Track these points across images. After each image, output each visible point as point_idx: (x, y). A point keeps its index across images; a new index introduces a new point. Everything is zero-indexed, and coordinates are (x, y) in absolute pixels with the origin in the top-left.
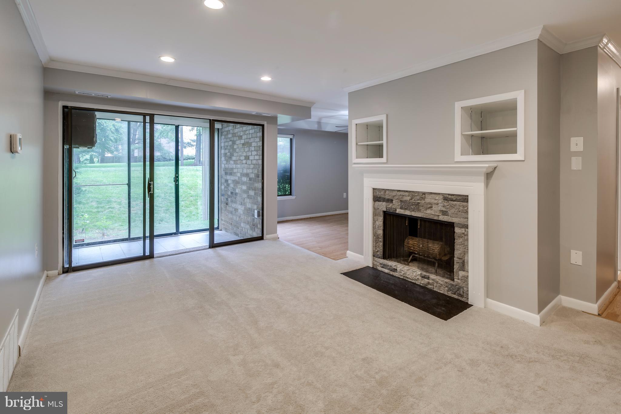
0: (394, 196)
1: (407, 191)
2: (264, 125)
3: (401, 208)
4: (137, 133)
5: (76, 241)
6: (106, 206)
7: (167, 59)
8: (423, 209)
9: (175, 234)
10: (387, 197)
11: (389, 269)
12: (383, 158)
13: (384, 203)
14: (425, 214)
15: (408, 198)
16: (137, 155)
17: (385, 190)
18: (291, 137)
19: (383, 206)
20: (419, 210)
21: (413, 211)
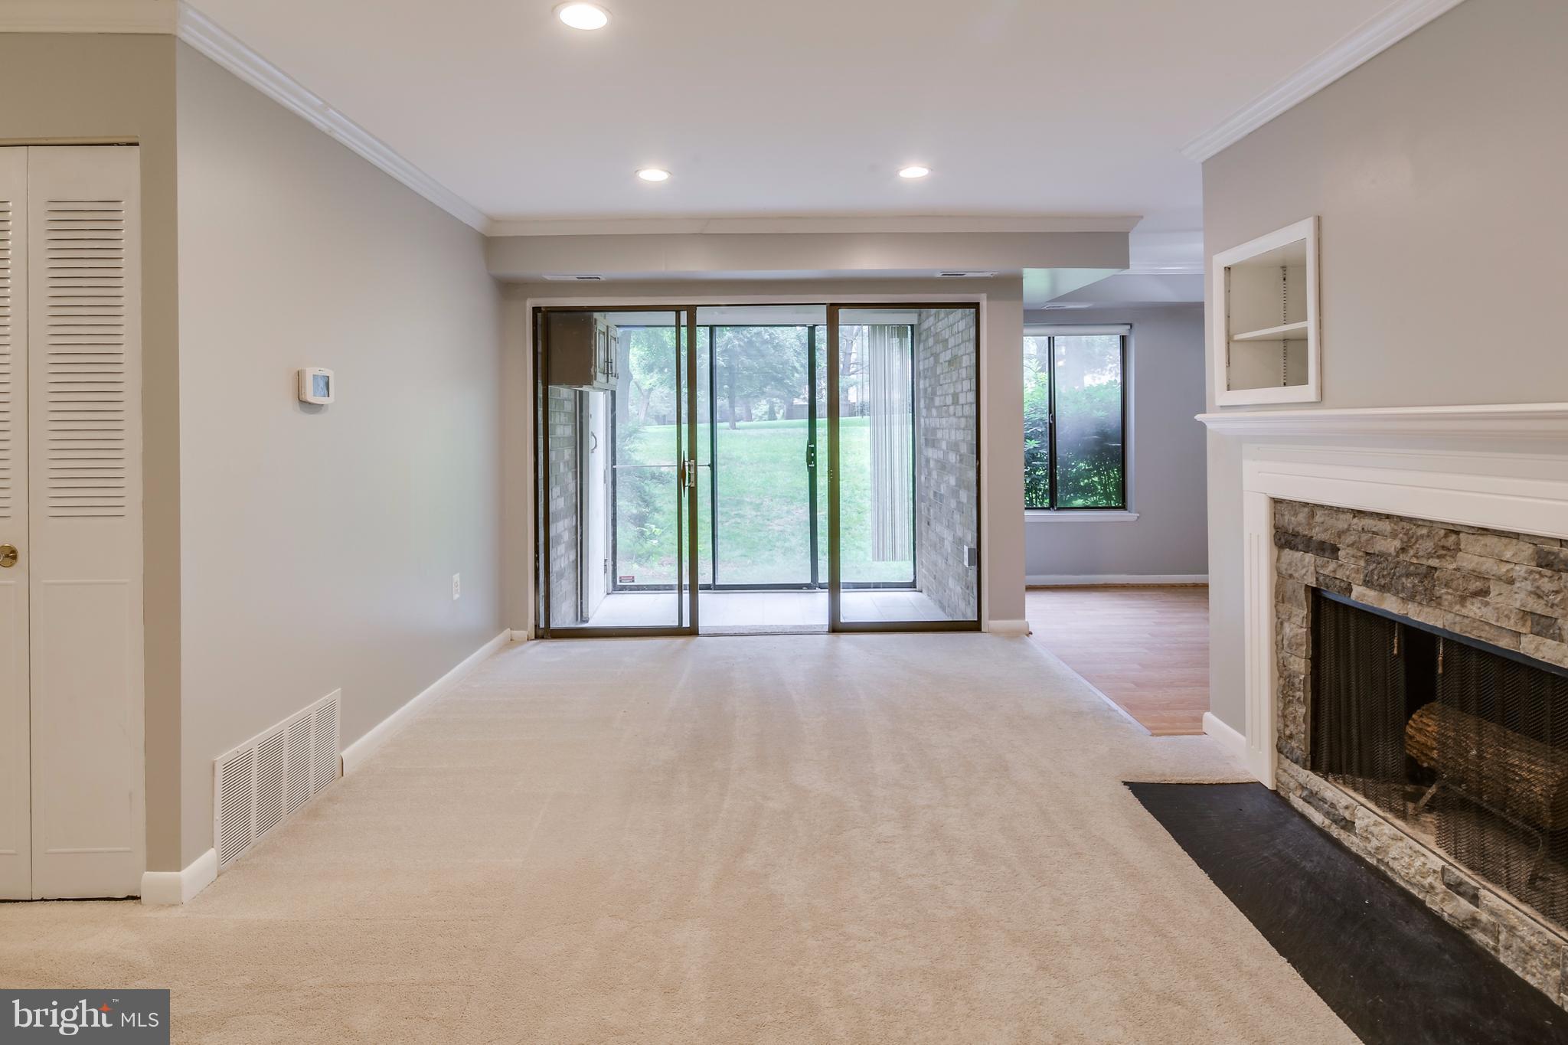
0: (1340, 534)
1: (1388, 517)
2: (978, 303)
3: (1367, 583)
4: (854, 350)
5: (620, 578)
6: (732, 511)
7: (653, 175)
8: (1449, 597)
9: (808, 586)
10: (1318, 534)
11: (1327, 814)
12: (1307, 384)
13: (1309, 557)
14: (1458, 619)
15: (1391, 546)
16: (855, 401)
17: (1313, 508)
18: (1124, 330)
19: (1306, 567)
20: (1434, 601)
21: (1412, 598)
